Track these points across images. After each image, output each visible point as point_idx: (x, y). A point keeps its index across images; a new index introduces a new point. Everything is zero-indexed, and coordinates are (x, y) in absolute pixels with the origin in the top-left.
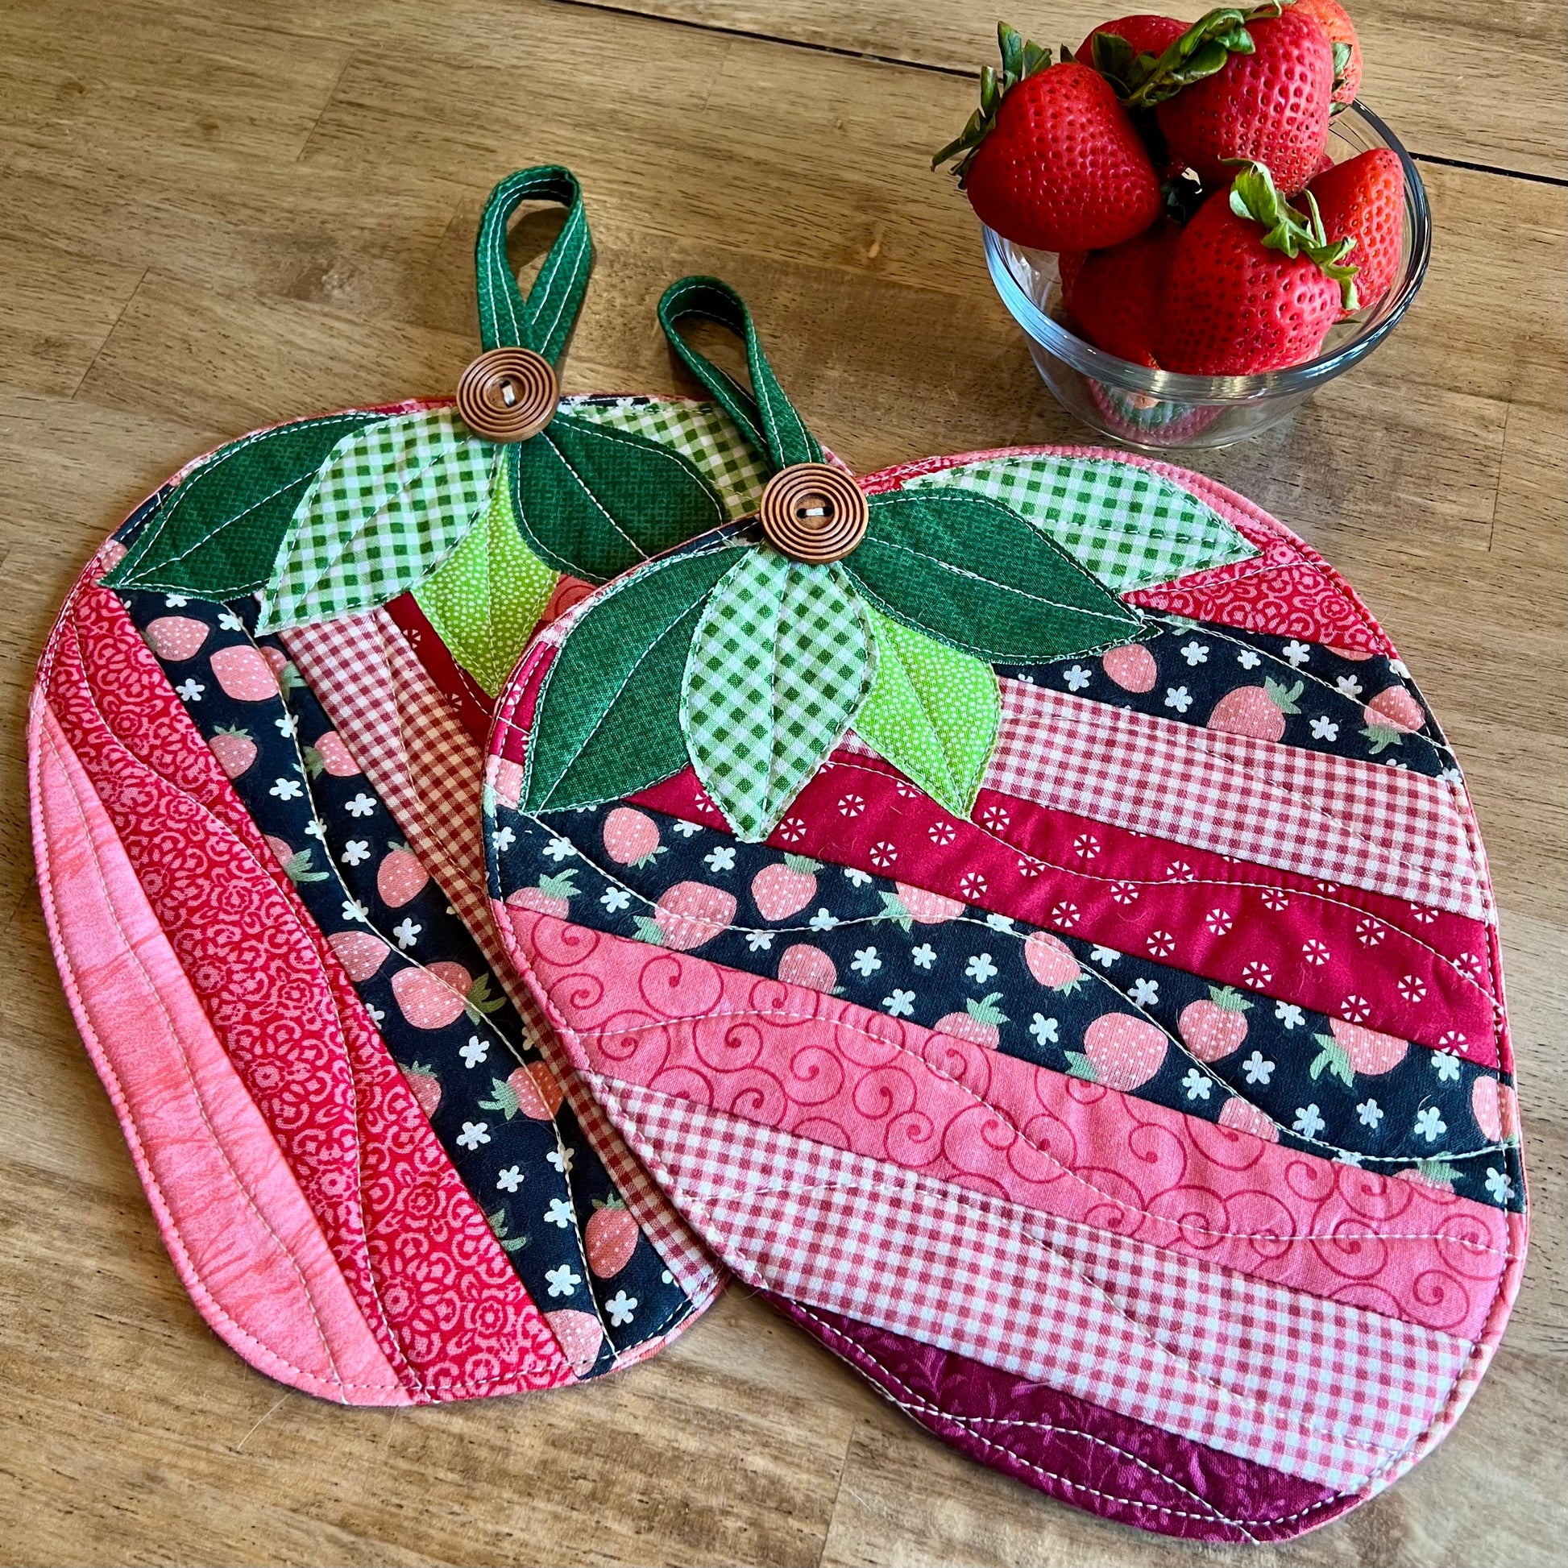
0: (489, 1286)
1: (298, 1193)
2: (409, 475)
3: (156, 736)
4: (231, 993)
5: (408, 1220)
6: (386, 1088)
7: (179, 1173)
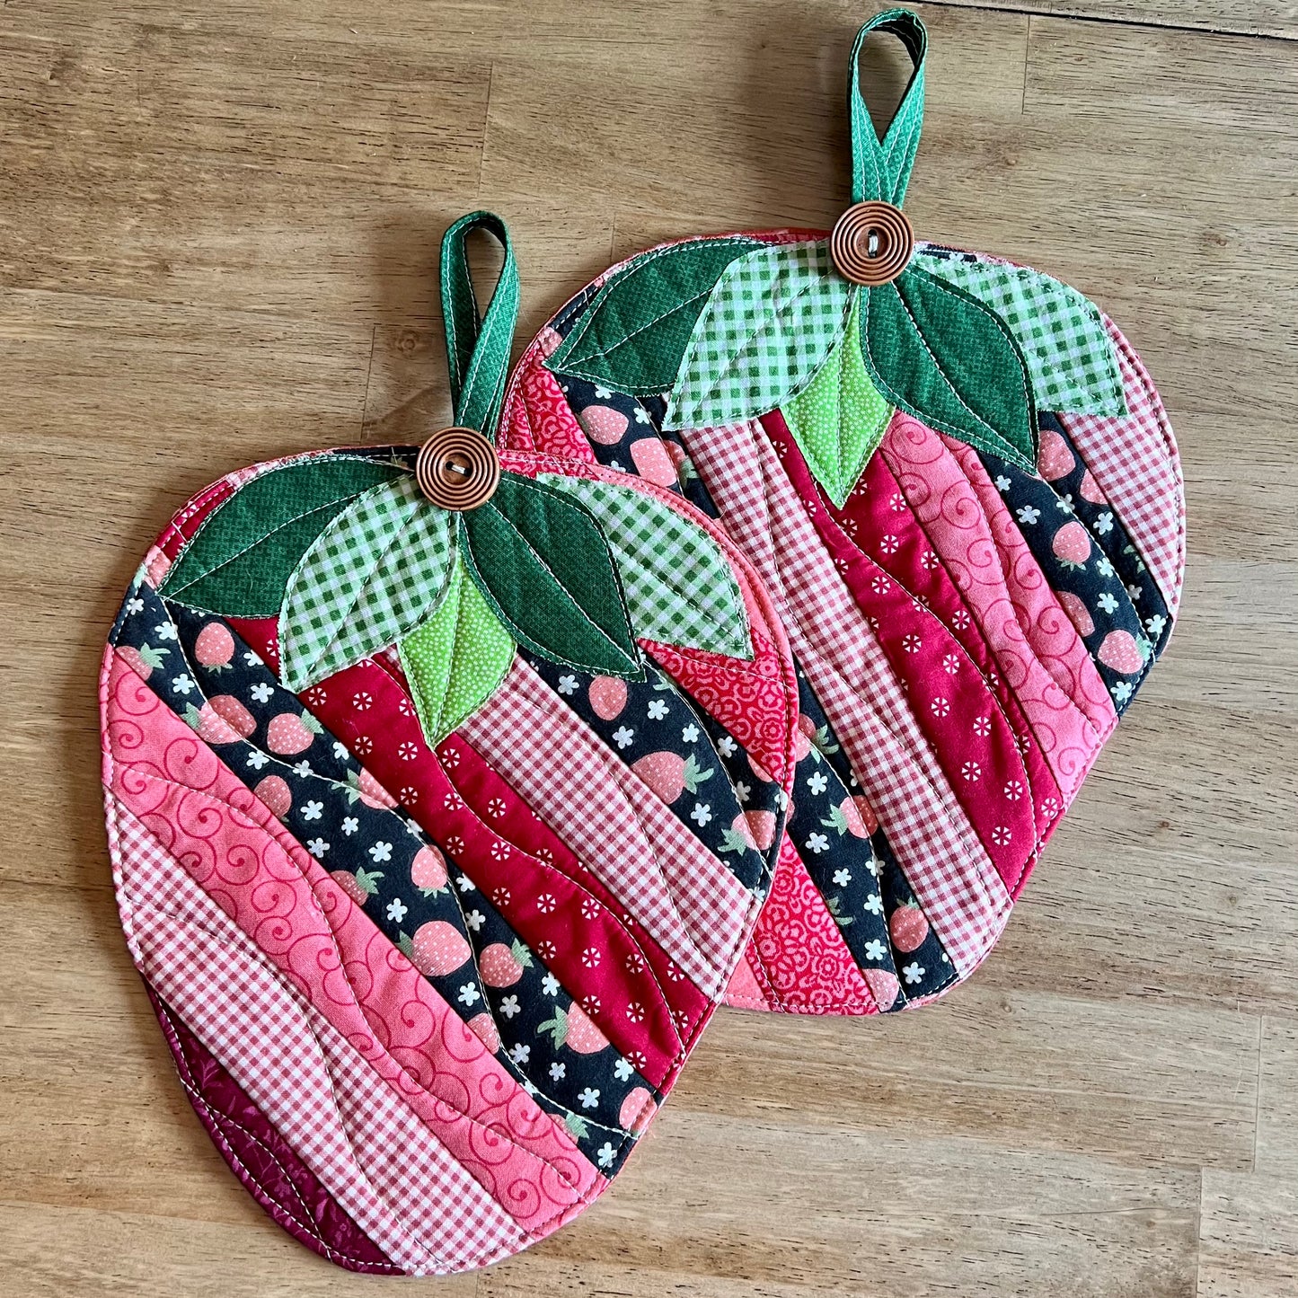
0: (829, 947)
2: (782, 303)
5: (775, 895)
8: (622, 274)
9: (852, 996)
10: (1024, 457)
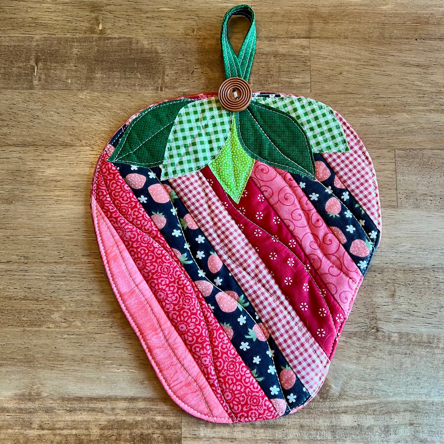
0: (254, 392)
1: (195, 364)
2: (204, 123)
3: (134, 215)
4: (169, 301)
5: (229, 372)
6: (217, 331)
7: (160, 357)
8: (136, 118)
9: (267, 412)
10: (310, 174)
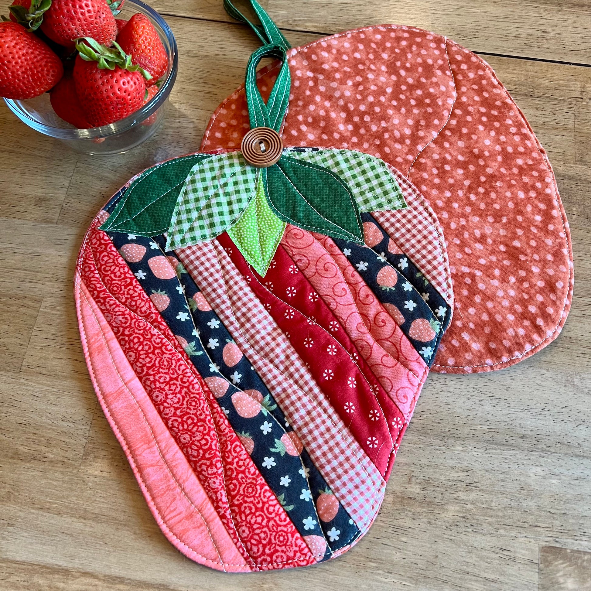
0: (280, 526)
1: (200, 487)
2: (222, 181)
3: (128, 294)
4: (168, 403)
5: (245, 498)
6: (232, 442)
7: (153, 479)
10: (357, 238)
